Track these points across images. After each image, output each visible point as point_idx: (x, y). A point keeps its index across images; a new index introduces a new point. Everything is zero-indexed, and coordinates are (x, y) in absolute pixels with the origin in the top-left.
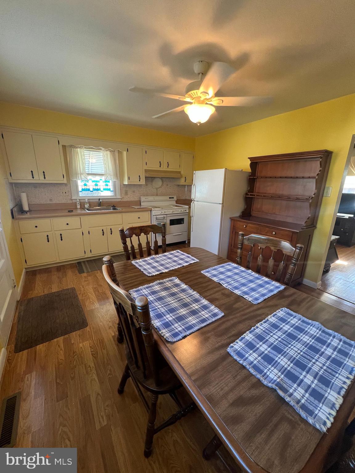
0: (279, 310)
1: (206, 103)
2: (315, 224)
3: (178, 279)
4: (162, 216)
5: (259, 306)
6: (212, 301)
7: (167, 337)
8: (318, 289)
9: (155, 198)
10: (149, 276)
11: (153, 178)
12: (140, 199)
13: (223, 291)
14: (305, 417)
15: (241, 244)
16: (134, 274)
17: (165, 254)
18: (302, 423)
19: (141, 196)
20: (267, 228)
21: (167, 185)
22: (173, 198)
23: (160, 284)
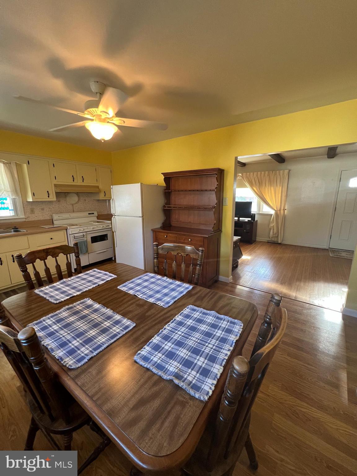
0: (186, 308)
1: (107, 121)
2: (220, 229)
3: (90, 299)
4: (81, 234)
5: (170, 309)
6: (124, 315)
7: (70, 365)
8: (230, 283)
9: (71, 215)
10: (57, 303)
11: (66, 194)
12: (52, 217)
13: (138, 302)
14: (194, 394)
15: (156, 254)
16: (36, 305)
17: (80, 275)
18: (191, 401)
19: (53, 213)
20: (184, 236)
21: (85, 200)
22: (93, 214)
23: (68, 309)
